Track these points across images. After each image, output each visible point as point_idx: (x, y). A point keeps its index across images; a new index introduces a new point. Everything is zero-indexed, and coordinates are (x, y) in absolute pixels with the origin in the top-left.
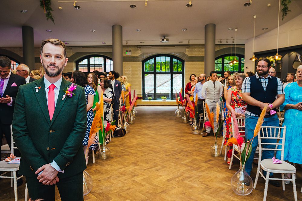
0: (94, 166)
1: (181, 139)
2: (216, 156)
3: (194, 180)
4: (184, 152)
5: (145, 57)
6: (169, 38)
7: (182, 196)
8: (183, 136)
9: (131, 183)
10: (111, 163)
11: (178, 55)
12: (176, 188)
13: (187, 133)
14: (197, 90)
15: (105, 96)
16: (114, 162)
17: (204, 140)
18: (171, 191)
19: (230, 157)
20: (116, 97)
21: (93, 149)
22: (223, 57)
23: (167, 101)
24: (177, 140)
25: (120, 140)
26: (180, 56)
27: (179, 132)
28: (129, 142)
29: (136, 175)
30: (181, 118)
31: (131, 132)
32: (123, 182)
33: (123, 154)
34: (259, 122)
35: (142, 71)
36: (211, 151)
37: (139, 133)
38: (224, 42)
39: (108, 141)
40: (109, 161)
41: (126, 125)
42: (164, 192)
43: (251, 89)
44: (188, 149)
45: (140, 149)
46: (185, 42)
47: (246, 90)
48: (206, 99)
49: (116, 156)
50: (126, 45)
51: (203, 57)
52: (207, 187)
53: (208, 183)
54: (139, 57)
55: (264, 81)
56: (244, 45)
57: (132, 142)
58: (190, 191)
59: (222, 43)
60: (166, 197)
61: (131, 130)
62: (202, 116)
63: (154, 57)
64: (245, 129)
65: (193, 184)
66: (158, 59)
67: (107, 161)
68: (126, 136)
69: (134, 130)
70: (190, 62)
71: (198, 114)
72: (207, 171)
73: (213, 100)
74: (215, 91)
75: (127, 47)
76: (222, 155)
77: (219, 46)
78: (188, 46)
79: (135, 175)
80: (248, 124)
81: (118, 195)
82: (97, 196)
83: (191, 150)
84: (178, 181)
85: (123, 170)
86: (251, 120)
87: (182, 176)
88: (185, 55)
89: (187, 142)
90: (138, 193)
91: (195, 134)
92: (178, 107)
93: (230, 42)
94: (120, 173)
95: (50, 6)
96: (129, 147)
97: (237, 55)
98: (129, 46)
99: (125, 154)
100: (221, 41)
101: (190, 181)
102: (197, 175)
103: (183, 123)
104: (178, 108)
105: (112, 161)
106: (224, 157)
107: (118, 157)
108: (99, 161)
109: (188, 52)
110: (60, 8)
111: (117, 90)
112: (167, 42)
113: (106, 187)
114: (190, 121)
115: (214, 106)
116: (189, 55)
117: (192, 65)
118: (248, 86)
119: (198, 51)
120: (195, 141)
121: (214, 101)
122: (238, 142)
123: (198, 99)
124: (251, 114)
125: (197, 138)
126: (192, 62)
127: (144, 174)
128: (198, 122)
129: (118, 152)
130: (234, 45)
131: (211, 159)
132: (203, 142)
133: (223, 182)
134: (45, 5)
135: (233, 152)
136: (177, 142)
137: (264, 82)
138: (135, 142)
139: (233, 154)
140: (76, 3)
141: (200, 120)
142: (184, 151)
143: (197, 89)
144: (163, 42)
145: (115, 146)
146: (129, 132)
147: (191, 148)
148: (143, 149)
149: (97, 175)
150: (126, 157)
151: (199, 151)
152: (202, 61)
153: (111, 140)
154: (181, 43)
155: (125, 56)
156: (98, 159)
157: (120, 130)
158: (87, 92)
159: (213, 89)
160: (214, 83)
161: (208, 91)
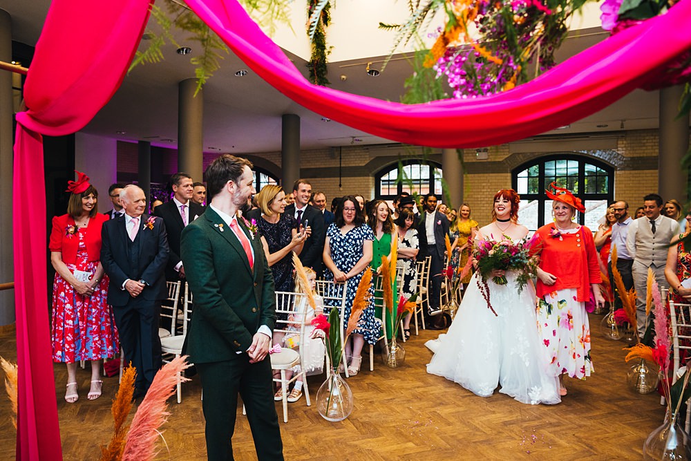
0: (371, 376)
2: (642, 391)
3: (564, 432)
7: (523, 457)
9: (427, 416)
10: (402, 376)
11: (597, 155)
12: (515, 439)
15: (408, 245)
16: (410, 374)
18: (503, 443)
26: (601, 158)
29: (443, 404)
32: (414, 412)
39: (408, 334)
40: (399, 372)
41: (453, 307)
42: (488, 442)
48: (636, 259)
49: (416, 364)
51: (655, 158)
52: (588, 451)
53: (594, 444)
54: (504, 161)
58: (545, 450)
60: (488, 451)
63: (541, 161)
65: (557, 439)
67: (396, 371)
70: (627, 172)
72: (603, 420)
73: (650, 262)
74: (657, 239)
78: (620, 134)
79: (441, 404)
81: (395, 432)
82: (358, 426)
84: (526, 427)
85: (420, 390)
87: (539, 419)
88: (614, 155)
90: (435, 435)
91: (612, 340)
94: (413, 395)
95: (325, 76)
101: (554, 433)
102: (575, 423)
105: (406, 373)
108: (382, 369)
109: (624, 147)
110: (343, 77)
113: (380, 414)
116: (625, 156)
117: (632, 179)
120: (605, 355)
121: (653, 264)
123: (619, 259)
125: (612, 348)
126: (632, 172)
127: (460, 403)
131: (627, 396)
133: (633, 449)
134: (318, 76)
140: (370, 65)
149: (371, 393)
152: (653, 167)
153: (417, 334)
154: (602, 128)
155: (474, 161)
156: (379, 366)
157: (439, 314)
158: (362, 236)
159: (651, 235)
160: (653, 223)
161: (639, 241)
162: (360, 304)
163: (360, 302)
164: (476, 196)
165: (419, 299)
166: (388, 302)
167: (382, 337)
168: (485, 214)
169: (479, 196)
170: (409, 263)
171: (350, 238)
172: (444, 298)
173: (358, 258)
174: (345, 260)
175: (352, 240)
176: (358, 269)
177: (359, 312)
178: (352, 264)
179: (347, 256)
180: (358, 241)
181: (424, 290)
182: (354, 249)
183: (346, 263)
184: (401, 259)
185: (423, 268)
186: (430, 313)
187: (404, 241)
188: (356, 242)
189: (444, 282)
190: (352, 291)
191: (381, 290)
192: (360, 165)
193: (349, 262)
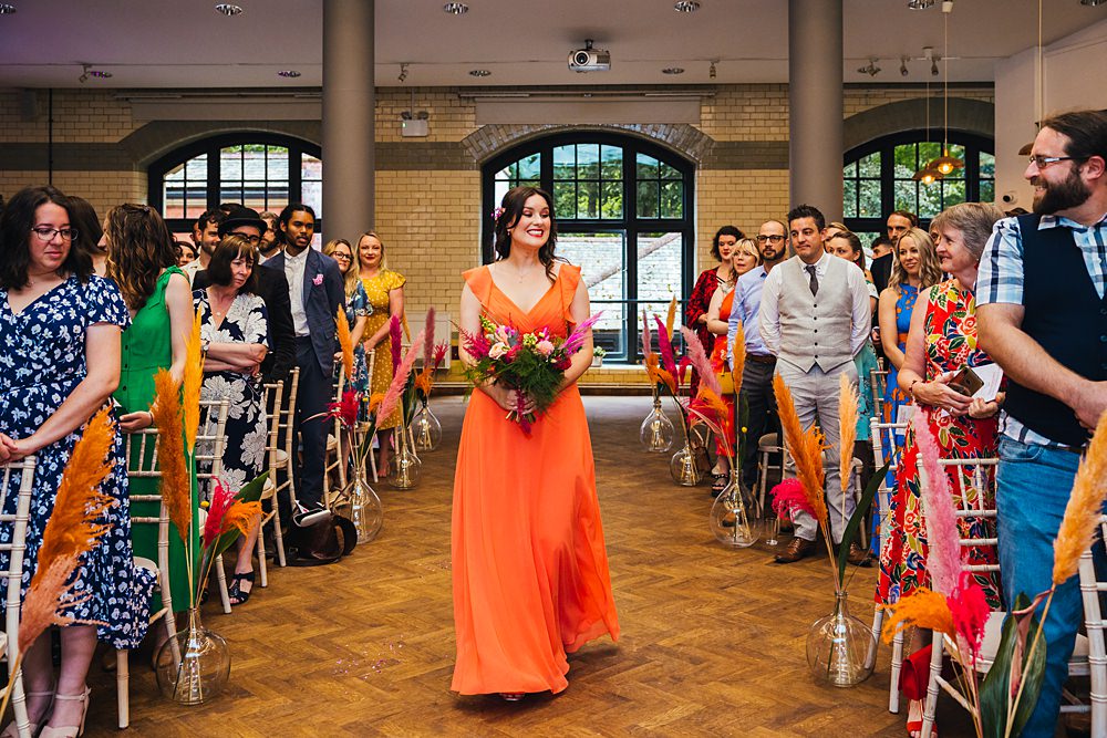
1: (654, 578)
2: (841, 679)
4: (660, 658)
5: (495, 145)
6: (614, 49)
8: (668, 560)
11: (660, 135)
13: (688, 539)
14: (747, 309)
15: (236, 332)
16: (244, 718)
17: (780, 582)
19: (922, 695)
20: (316, 341)
21: (119, 643)
22: (885, 148)
23: (605, 367)
24: (632, 580)
25: (317, 583)
26: (669, 141)
27: (650, 533)
28: (364, 593)
30: (669, 454)
31: (392, 535)
33: (314, 667)
34: (1081, 493)
35: (480, 216)
36: (815, 653)
37: (434, 538)
38: (890, 73)
39: (246, 586)
40: (214, 716)
41: (360, 498)
43: (1029, 283)
44: (688, 635)
45: (418, 638)
46: (696, 73)
47: (1002, 289)
48: (781, 355)
49: (264, 682)
50: (399, 84)
51: (783, 145)
54: (466, 143)
55: (1093, 243)
56: (991, 85)
57: (382, 596)
59: (877, 78)
61: (387, 523)
62: (775, 449)
63: (544, 144)
64: (1001, 528)
66: (563, 156)
67: (204, 713)
68: (358, 558)
69: (412, 523)
70: (721, 173)
71: (747, 433)
73: (809, 362)
74: (821, 308)
75: (408, 97)
76: (873, 679)
77: (864, 92)
78: (707, 91)
80: (1014, 497)
83: (699, 647)
86: (1028, 471)
88: (694, 136)
89: (684, 593)
91: (736, 548)
92: (657, 401)
93: (920, 71)
96: (357, 623)
97: (955, 137)
98: (418, 90)
99: (323, 666)
100: (876, 65)
103: (678, 482)
104: (657, 405)
105: (235, 718)
106: (887, 687)
107: (275, 688)
108: (157, 714)
109: (711, 123)
111: (319, 302)
112: (602, 66)
114: (715, 472)
115: (818, 393)
116: (716, 139)
117: (730, 187)
118: (1012, 267)
119: (761, 116)
120: (733, 589)
121: (816, 364)
122: (956, 616)
123: (749, 354)
124: (1023, 435)
125: (744, 570)
126: (731, 173)
128: (750, 478)
129: (283, 657)
130: (941, 85)
131: (812, 699)
132: (778, 595)
135: (935, 665)
136: (628, 596)
137: (1091, 250)
138: (398, 591)
139: (935, 677)
141: (764, 467)
142: (661, 650)
143: (743, 304)
144: (582, 67)
145: (279, 617)
146: (378, 534)
147: (706, 631)
148: (434, 634)
150: (323, 686)
151: (751, 653)
152: (781, 164)
153: (265, 584)
154: (673, 75)
155: (396, 139)
156: (150, 704)
157: (323, 522)
158: (84, 313)
159: (808, 299)
160: (811, 270)
161: (785, 315)
162: (70, 536)
163: (68, 528)
164: (400, 223)
165: (270, 485)
166: (176, 508)
167: (159, 614)
168: (422, 265)
169: (409, 223)
170: (239, 385)
171: (34, 321)
172: (334, 474)
173: (68, 384)
174: (23, 393)
175: (44, 325)
176: (69, 418)
177: (65, 564)
178: (48, 401)
179: (29, 381)
180: (64, 329)
181: (283, 457)
182: (50, 354)
183: (26, 400)
184: (216, 373)
185: (278, 400)
186: (299, 519)
187: (225, 325)
188: (56, 331)
189: (334, 435)
190: (47, 487)
191: (154, 473)
192: (107, 140)
193: (36, 398)
